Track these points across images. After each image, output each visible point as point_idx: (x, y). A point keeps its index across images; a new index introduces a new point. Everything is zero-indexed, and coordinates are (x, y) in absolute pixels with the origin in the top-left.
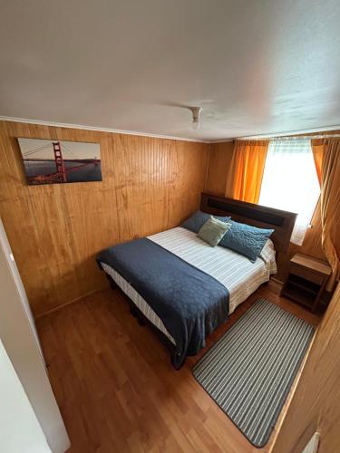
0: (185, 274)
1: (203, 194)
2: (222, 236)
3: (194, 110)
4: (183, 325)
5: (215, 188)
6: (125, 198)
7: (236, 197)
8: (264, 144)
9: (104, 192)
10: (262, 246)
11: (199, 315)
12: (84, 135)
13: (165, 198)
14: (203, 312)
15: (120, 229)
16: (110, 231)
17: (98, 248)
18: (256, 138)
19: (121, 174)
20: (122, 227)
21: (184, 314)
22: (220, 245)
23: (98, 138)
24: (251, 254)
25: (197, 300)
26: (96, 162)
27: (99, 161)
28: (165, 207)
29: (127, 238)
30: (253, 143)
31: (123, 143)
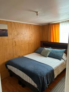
0: (38, 65)
1: (41, 41)
2: (49, 53)
3: (37, 12)
4: (39, 78)
5: (45, 39)
6: (15, 42)
7: (52, 41)
8: (58, 24)
9: (8, 40)
10: (63, 55)
11: (44, 75)
12: (2, 22)
13: (28, 43)
14: (45, 74)
15: (13, 53)
16: (10, 54)
17: (6, 60)
18: (56, 22)
19: (14, 34)
20: (14, 53)
21: (39, 75)
22: (48, 56)
23: (7, 23)
24: (59, 58)
25: (43, 71)
26: (6, 30)
27: (7, 30)
28: (29, 46)
29: (16, 57)
30: (55, 24)
31: (15, 25)
